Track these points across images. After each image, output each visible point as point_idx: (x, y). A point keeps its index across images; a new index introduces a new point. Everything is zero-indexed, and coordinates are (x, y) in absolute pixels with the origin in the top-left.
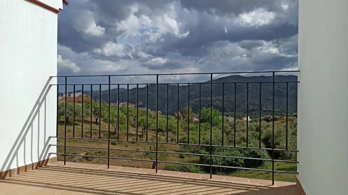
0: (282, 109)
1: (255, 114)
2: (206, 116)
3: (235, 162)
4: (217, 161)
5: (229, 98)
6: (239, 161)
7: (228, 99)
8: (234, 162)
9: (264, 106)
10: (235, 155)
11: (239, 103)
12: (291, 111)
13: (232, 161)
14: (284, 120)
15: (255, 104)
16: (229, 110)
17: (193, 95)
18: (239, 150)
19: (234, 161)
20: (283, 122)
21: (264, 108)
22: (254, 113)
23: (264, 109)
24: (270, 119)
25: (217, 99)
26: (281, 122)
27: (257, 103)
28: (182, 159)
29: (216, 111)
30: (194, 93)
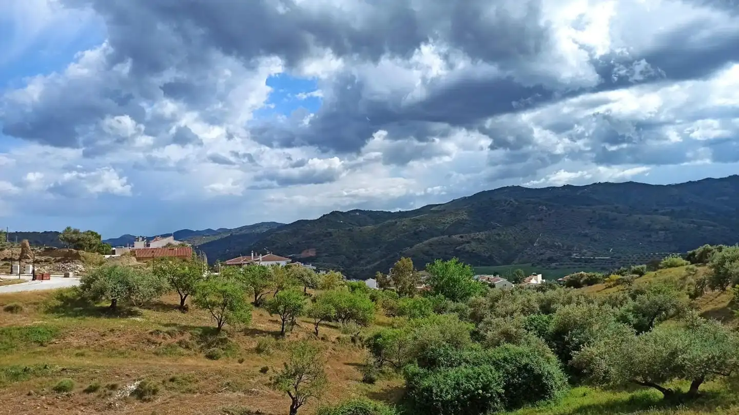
0: (615, 255)
1: (556, 268)
2: (442, 279)
3: (483, 392)
4: (441, 391)
5: (499, 235)
6: (491, 389)
7: (497, 238)
8: (480, 391)
9: (575, 249)
10: (482, 375)
11: (520, 246)
12: (634, 258)
13: (477, 389)
14: (612, 283)
15: (556, 246)
16: (499, 262)
17: (421, 231)
18: (494, 363)
19: (482, 389)
20: (610, 287)
21: (575, 254)
22: (554, 265)
23: (576, 256)
24: (581, 281)
25: (473, 239)
26: (605, 287)
27: (559, 245)
28: (370, 385)
29: (463, 267)
30: (423, 228)
